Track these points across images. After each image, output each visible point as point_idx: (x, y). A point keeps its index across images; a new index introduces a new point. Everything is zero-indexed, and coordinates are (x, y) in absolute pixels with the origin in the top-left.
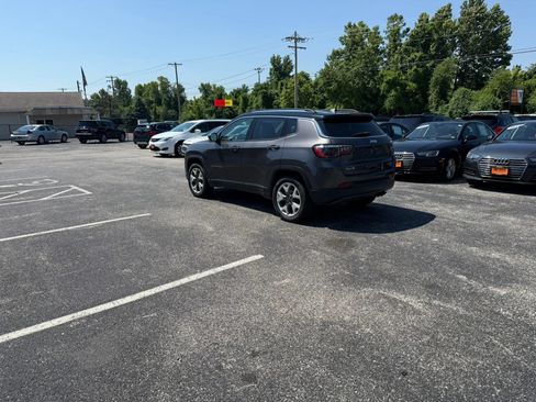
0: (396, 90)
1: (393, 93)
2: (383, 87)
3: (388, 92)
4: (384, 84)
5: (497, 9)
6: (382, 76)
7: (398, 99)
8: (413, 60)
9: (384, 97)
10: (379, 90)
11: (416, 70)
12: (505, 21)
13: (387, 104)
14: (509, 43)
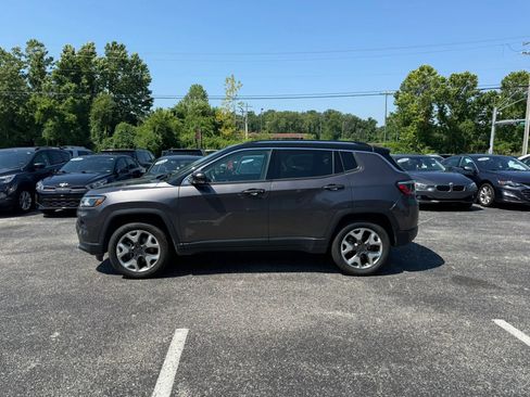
0: (54, 120)
1: (51, 123)
2: (37, 115)
3: (45, 121)
4: (38, 113)
5: (136, 56)
6: (35, 103)
7: (57, 130)
8: (68, 90)
9: (40, 127)
10: (32, 119)
11: (72, 101)
12: (144, 68)
13: (45, 134)
14: (149, 88)
